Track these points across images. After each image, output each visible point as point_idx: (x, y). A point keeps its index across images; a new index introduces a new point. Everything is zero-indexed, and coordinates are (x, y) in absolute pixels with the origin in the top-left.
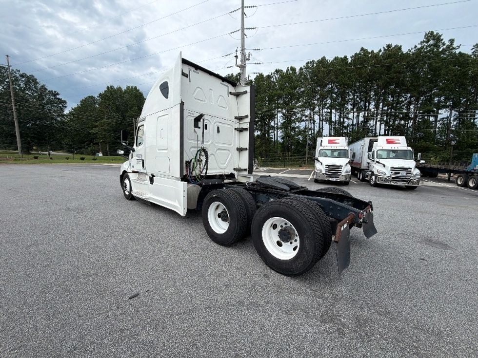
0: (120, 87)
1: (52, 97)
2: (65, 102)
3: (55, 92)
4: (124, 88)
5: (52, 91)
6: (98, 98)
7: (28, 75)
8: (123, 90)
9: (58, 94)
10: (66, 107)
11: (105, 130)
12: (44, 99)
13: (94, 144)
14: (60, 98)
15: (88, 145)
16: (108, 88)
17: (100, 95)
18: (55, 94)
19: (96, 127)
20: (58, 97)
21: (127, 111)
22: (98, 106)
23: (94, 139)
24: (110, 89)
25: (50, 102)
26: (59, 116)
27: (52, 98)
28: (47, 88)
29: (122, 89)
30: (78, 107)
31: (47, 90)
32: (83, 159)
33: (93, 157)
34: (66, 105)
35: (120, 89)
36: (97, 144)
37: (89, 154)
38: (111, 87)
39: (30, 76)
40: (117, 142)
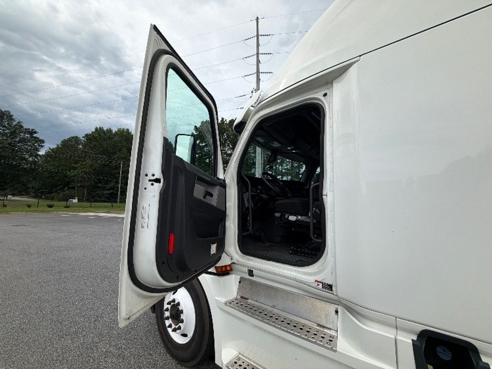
0: (110, 129)
1: (27, 135)
2: (43, 141)
3: (33, 130)
4: (114, 130)
5: (29, 129)
6: (83, 139)
7: (3, 111)
8: (114, 132)
9: (35, 132)
10: (42, 146)
11: (86, 173)
12: (16, 137)
13: (69, 188)
14: (38, 137)
15: (62, 189)
16: (96, 129)
17: (87, 135)
18: (32, 132)
19: (75, 168)
20: (35, 135)
21: (114, 153)
22: (81, 147)
23: (70, 182)
24: (99, 131)
25: (23, 140)
26: (31, 156)
27: (27, 137)
28: (23, 125)
29: (112, 131)
30: (58, 148)
31: (23, 127)
32: (51, 206)
33: (64, 203)
34: (43, 144)
35: (110, 131)
36: (73, 188)
37: (60, 200)
38: (100, 128)
39: (5, 111)
40: (97, 187)
